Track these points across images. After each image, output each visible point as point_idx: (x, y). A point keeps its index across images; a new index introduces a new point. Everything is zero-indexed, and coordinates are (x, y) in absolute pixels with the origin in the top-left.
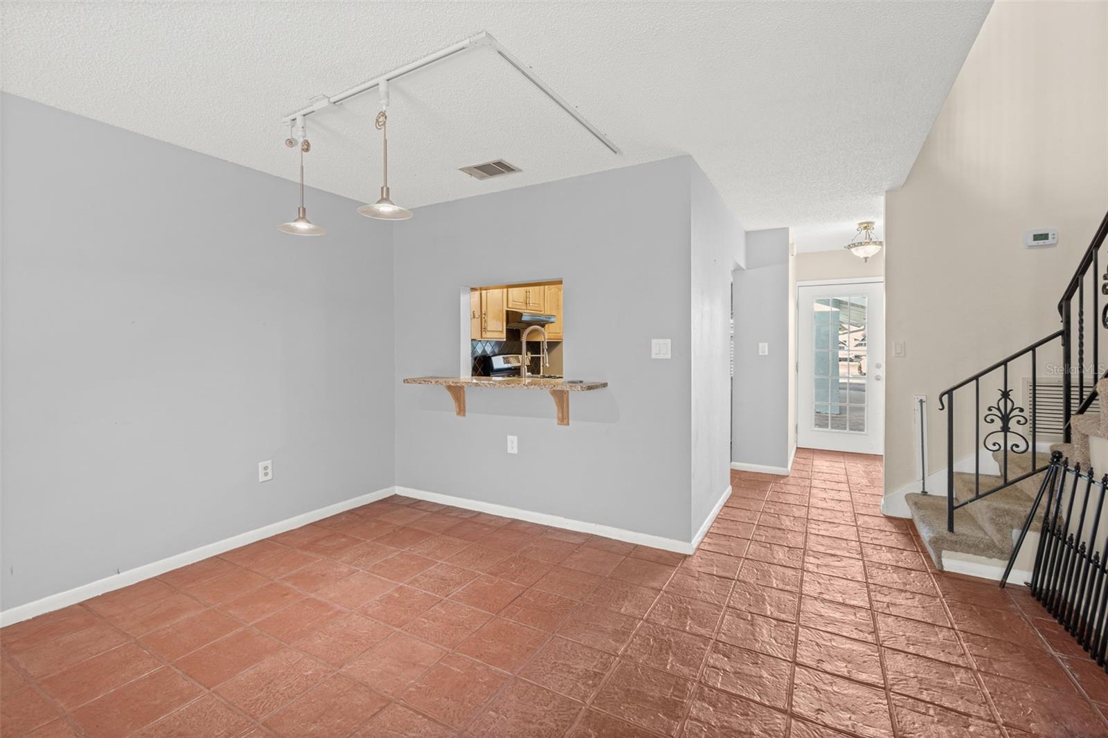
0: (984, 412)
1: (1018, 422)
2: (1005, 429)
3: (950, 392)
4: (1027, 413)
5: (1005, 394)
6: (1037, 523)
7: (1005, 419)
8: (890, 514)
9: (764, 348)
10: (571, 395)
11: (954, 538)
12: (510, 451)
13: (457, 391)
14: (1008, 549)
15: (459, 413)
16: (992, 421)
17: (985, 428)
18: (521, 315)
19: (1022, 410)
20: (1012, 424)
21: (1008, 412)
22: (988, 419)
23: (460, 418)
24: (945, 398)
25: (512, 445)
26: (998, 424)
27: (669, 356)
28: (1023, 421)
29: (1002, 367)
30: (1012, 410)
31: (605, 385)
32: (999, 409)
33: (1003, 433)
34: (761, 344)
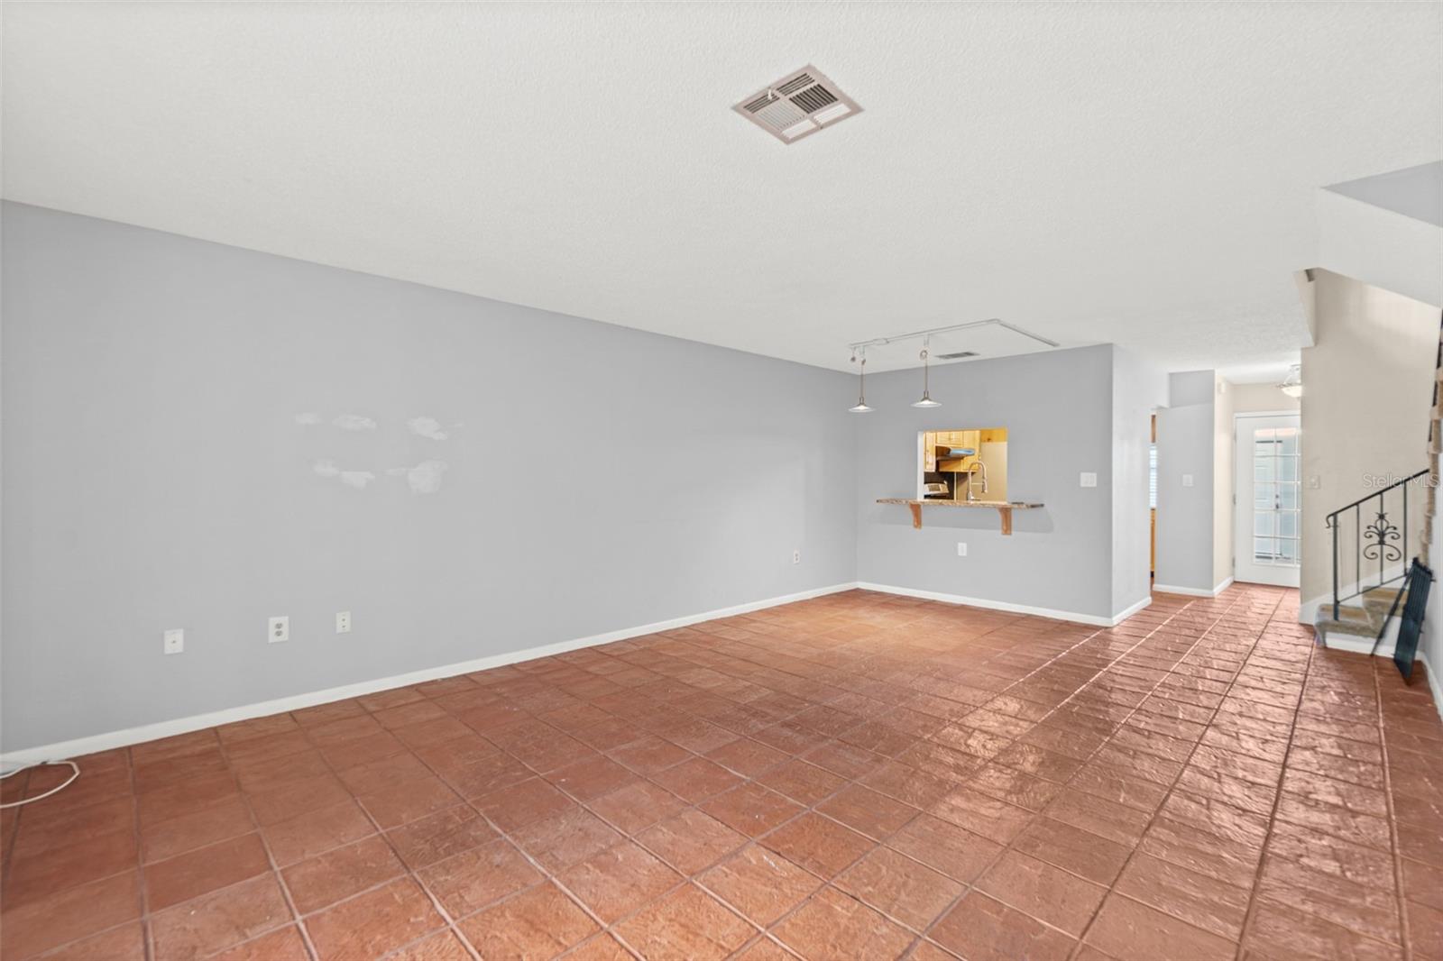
0: (1363, 530)
1: (1393, 538)
2: (1382, 542)
3: (1335, 514)
4: (1400, 531)
5: (1382, 517)
6: (1400, 611)
8: (1302, 622)
9: (1188, 479)
10: (1013, 511)
11: (1336, 623)
12: (960, 554)
13: (916, 509)
14: (1379, 629)
15: (916, 527)
16: (1371, 536)
17: (1364, 542)
18: (949, 450)
19: (1395, 528)
20: (1387, 539)
21: (1384, 529)
22: (1368, 535)
23: (917, 530)
24: (1331, 519)
25: (962, 549)
26: (1376, 539)
27: (1095, 485)
28: (1396, 536)
29: (1379, 496)
30: (1388, 528)
31: (1042, 505)
32: (1376, 528)
33: (1379, 546)
34: (1185, 476)
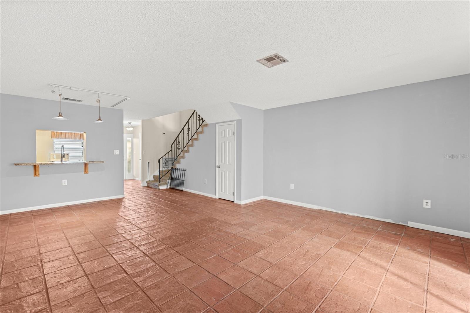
7: (166, 163)
